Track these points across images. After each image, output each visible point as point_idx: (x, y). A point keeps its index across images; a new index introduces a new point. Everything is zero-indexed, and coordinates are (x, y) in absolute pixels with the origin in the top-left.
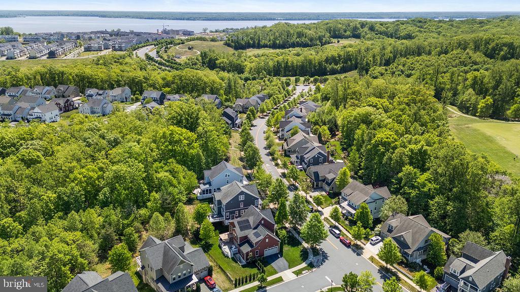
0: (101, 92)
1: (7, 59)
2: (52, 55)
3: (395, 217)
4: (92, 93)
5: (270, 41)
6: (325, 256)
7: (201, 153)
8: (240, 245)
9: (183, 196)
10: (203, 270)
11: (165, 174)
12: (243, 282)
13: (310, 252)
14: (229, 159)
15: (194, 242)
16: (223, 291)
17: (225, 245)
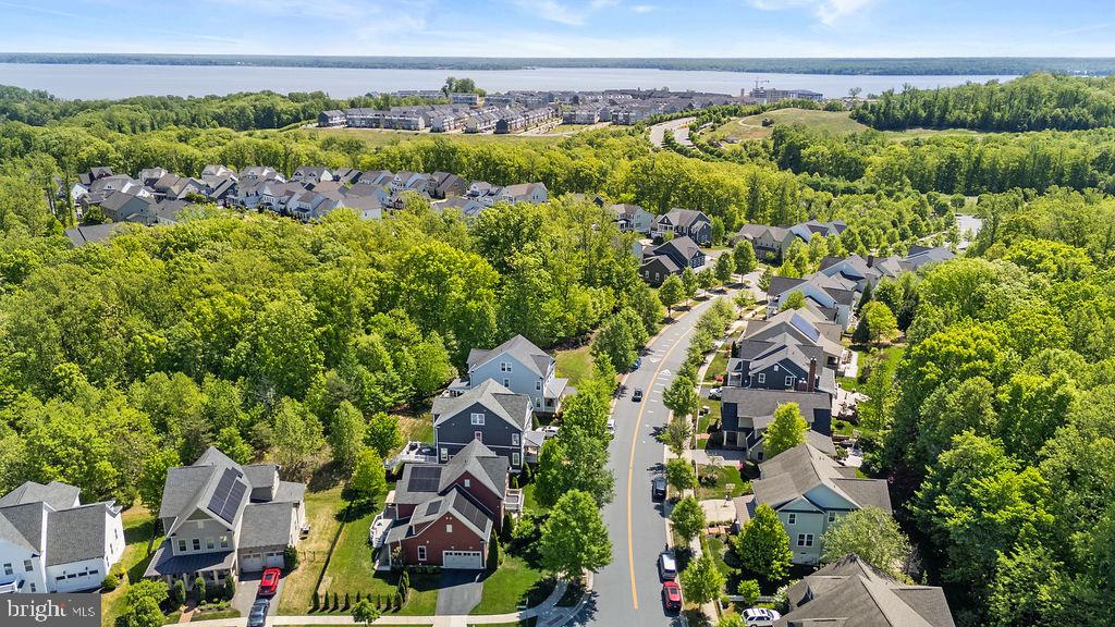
0: (494, 189)
1: (432, 131)
2: (502, 128)
3: (842, 569)
4: (477, 190)
6: (586, 614)
7: (492, 313)
8: (395, 524)
9: (394, 390)
10: (271, 550)
11: (376, 337)
12: (336, 607)
13: (558, 593)
14: (586, 342)
15: (348, 494)
16: (279, 610)
17: (386, 516)
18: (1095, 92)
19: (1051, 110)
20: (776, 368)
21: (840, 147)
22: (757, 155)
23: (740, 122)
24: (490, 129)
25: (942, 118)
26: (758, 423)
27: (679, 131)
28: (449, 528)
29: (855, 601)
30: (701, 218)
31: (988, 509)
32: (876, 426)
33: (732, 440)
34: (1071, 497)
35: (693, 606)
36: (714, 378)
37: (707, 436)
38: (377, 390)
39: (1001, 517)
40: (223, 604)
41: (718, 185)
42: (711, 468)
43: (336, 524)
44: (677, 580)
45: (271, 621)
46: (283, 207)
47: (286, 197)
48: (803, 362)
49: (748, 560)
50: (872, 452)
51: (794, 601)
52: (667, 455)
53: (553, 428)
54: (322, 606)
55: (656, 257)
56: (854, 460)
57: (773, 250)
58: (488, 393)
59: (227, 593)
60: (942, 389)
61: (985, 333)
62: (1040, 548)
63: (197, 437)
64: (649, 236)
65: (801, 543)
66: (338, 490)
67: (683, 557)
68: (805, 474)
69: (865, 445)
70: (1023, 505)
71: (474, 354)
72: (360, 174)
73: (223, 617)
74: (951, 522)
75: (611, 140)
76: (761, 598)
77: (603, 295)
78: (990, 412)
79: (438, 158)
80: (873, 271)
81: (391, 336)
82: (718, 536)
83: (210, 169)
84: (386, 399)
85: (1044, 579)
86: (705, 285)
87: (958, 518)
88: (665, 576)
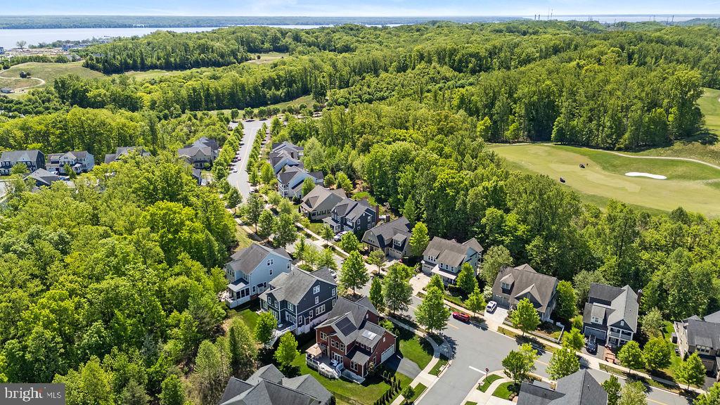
5: (159, 59)
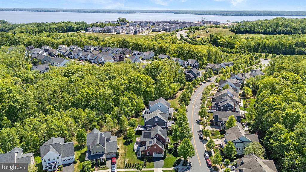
0: (140, 53)
1: (116, 33)
2: (136, 33)
3: (250, 156)
4: (135, 53)
6: (189, 167)
7: (153, 91)
8: (141, 146)
9: (132, 112)
10: (113, 153)
11: (126, 98)
12: (131, 167)
13: (182, 163)
14: (175, 97)
15: (125, 138)
16: (117, 167)
17: (137, 144)
18: (293, 24)
19: (282, 29)
20: (226, 105)
21: (228, 39)
22: (206, 41)
23: (200, 32)
24: (132, 33)
25: (254, 31)
26: (224, 120)
27: (184, 33)
28: (155, 147)
29: (255, 164)
30: (197, 62)
31: (282, 142)
32: (251, 120)
33: (217, 124)
34: (302, 139)
35: (214, 165)
36: (208, 107)
37: (210, 123)
38: (129, 112)
39: (285, 143)
40: (104, 166)
41: (200, 53)
42: (213, 131)
43: (124, 146)
44: (209, 159)
45: (117, 170)
46: (85, 58)
47: (86, 56)
48: (232, 104)
49: (226, 154)
50: (250, 126)
51: (239, 164)
52: (201, 127)
53: (172, 121)
54: (127, 166)
55: (188, 74)
56: (247, 129)
57: (216, 71)
58: (158, 113)
59: (104, 164)
60: (269, 113)
61: (278, 98)
62: (295, 151)
63: (86, 124)
64: (183, 66)
65: (238, 150)
66: (122, 137)
67: (210, 154)
68: (238, 133)
69: (248, 125)
70: (290, 141)
71: (150, 102)
72: (102, 48)
73: (105, 169)
74: (274, 145)
75: (167, 37)
76: (230, 163)
77: (178, 85)
78: (281, 118)
79: (123, 44)
80: (243, 78)
81: (130, 98)
82: (217, 148)
83: (60, 46)
84: (131, 114)
85: (297, 158)
86: (202, 81)
87: (276, 144)
88: (206, 158)
